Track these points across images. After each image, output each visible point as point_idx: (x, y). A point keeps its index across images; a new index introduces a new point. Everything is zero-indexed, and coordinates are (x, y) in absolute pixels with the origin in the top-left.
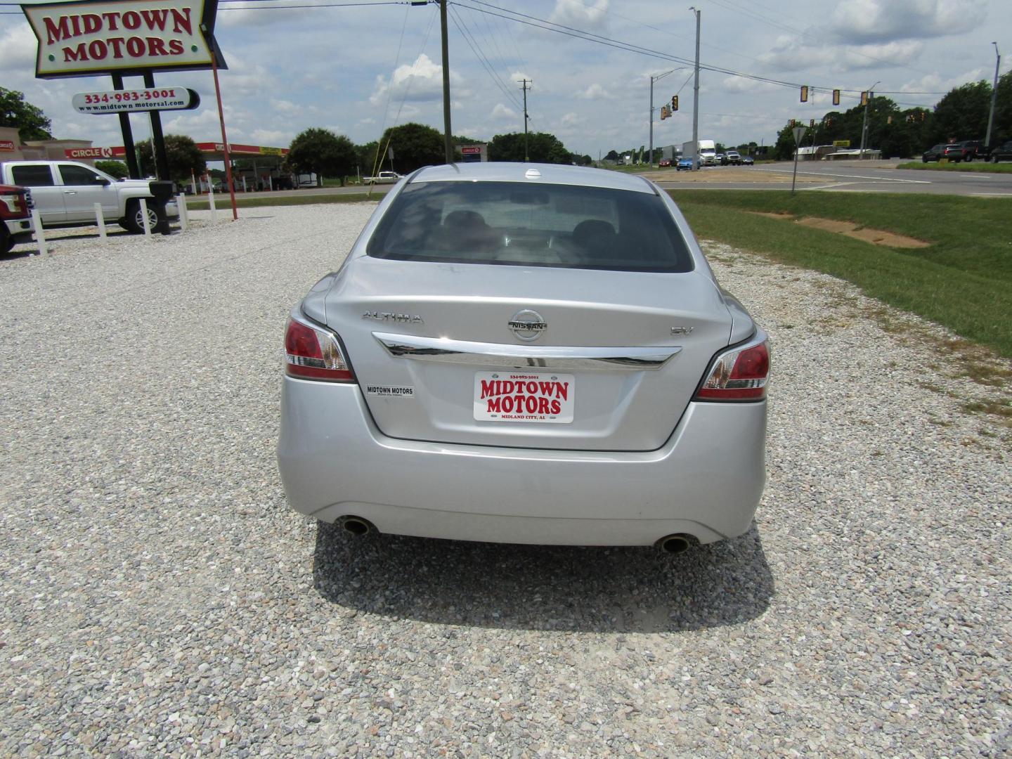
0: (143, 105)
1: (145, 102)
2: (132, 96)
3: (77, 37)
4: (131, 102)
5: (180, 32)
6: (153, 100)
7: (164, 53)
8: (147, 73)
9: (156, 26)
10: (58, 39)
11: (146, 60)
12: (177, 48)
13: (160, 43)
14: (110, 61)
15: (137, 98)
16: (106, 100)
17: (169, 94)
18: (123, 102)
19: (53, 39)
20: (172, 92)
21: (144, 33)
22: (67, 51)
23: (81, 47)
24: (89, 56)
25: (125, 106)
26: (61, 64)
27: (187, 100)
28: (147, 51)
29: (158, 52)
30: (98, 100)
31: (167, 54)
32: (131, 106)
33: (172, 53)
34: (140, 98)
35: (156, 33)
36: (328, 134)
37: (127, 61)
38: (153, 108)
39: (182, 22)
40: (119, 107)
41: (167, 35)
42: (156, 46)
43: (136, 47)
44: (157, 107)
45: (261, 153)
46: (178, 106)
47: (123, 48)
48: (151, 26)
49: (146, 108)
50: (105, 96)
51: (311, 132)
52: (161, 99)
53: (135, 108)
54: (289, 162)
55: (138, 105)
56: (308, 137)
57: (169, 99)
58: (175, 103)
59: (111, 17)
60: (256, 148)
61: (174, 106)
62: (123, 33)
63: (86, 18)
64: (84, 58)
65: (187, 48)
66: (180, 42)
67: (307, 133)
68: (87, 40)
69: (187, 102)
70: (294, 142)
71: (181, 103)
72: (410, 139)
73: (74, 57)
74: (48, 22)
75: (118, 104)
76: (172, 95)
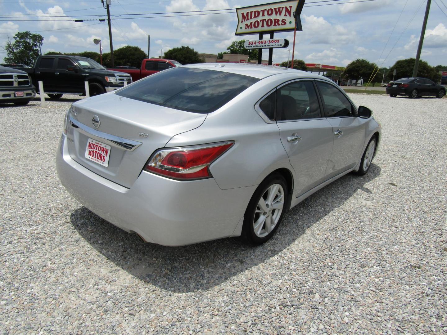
0: (267, 46)
1: (268, 44)
2: (264, 42)
3: (251, 20)
4: (264, 45)
5: (286, 16)
6: (271, 44)
7: (279, 24)
8: (271, 33)
9: (278, 14)
10: (244, 21)
11: (272, 28)
12: (284, 22)
13: (278, 20)
14: (260, 29)
15: (266, 43)
16: (255, 44)
17: (277, 41)
18: (261, 44)
19: (243, 20)
20: (278, 40)
21: (273, 17)
22: (247, 25)
23: (251, 23)
24: (253, 27)
25: (261, 46)
26: (243, 30)
27: (283, 44)
28: (273, 24)
29: (277, 24)
30: (252, 44)
31: (280, 25)
32: (263, 46)
33: (282, 24)
34: (267, 43)
35: (278, 17)
36: (366, 62)
37: (266, 28)
38: (270, 47)
39: (288, 11)
40: (259, 46)
41: (281, 18)
42: (277, 22)
43: (270, 22)
44: (272, 47)
45: (336, 69)
46: (279, 46)
47: (265, 23)
48: (276, 14)
49: (268, 47)
50: (255, 42)
51: (358, 61)
52: (274, 43)
53: (264, 47)
54: (344, 74)
55: (265, 46)
56: (356, 63)
57: (277, 43)
58: (279, 45)
59: (263, 11)
60: (334, 67)
61: (278, 46)
62: (267, 17)
63: (255, 12)
64: (251, 27)
65: (288, 22)
66: (285, 20)
67: (356, 61)
68: (253, 20)
69: (283, 45)
70: (349, 65)
71: (281, 45)
72: (409, 66)
73: (248, 27)
74: (243, 14)
75: (259, 45)
76: (278, 42)
